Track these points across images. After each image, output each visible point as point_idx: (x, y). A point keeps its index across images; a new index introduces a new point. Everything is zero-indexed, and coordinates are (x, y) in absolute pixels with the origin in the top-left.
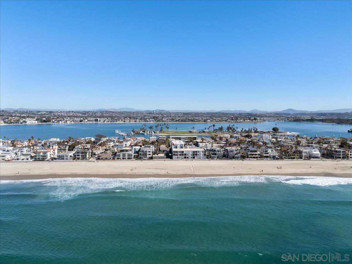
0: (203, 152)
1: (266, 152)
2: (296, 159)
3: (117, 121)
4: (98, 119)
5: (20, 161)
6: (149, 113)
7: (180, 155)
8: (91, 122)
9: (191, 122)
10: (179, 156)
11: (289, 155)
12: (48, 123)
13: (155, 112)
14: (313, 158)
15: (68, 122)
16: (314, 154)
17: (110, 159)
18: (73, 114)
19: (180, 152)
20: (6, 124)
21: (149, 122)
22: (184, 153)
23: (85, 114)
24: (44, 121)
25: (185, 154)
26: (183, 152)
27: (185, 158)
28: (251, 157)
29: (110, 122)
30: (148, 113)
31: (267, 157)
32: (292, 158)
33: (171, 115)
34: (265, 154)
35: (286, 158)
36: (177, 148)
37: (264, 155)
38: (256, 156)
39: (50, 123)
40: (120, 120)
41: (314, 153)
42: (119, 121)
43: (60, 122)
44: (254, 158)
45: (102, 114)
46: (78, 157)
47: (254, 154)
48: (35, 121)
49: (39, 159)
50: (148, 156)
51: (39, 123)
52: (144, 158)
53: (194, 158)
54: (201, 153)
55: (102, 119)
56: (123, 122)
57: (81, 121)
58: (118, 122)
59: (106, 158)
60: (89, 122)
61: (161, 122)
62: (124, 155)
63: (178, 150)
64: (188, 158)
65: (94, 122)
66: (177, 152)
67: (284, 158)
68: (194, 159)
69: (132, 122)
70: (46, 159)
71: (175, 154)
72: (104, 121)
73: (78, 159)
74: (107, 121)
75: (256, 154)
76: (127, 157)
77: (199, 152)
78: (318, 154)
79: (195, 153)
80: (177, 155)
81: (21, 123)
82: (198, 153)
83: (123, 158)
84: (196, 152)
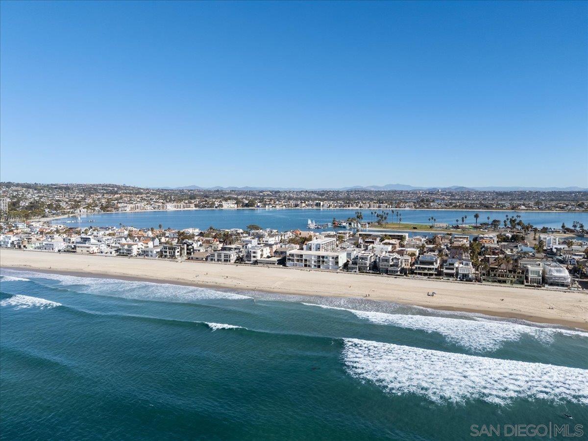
0: (333, 258)
1: (452, 267)
2: (508, 284)
3: (349, 207)
4: (320, 203)
5: (104, 254)
6: (429, 193)
7: (298, 260)
8: (311, 208)
9: (483, 209)
10: (295, 262)
11: (495, 275)
12: (251, 208)
13: (440, 190)
14: (551, 284)
15: (278, 207)
16: (555, 277)
17: (202, 259)
18: (306, 195)
19: (298, 256)
20: (197, 209)
21: (403, 208)
22: (304, 258)
23: (322, 195)
24: (247, 205)
25: (306, 260)
26: (301, 256)
27: (306, 266)
28: (420, 274)
29: (338, 208)
30: (426, 193)
31: (451, 275)
32: (500, 281)
33: (469, 196)
34: (446, 269)
35: (488, 281)
36: (311, 250)
37: (445, 271)
38: (431, 272)
39: (253, 208)
40: (355, 205)
41: (556, 274)
42: (352, 206)
43: (267, 206)
44: (425, 274)
45: (348, 194)
46: (165, 254)
47: (425, 268)
48: (233, 205)
49: (123, 253)
50: (253, 259)
51: (239, 208)
52: (246, 262)
53: (319, 267)
54: (331, 259)
55: (326, 203)
56: (359, 208)
57: (296, 205)
58: (351, 208)
59: (197, 258)
60: (307, 208)
61: (426, 208)
62: (219, 255)
63: (295, 253)
64: (309, 266)
65: (315, 208)
66: (292, 255)
67: (484, 280)
68: (318, 269)
69: (374, 209)
70: (130, 254)
71: (290, 259)
72: (330, 206)
73: (166, 256)
74: (334, 205)
75: (430, 269)
76: (223, 258)
77: (327, 258)
78: (565, 278)
79: (321, 259)
80: (293, 260)
81: (216, 207)
82: (325, 260)
83: (218, 260)
84: (323, 257)
